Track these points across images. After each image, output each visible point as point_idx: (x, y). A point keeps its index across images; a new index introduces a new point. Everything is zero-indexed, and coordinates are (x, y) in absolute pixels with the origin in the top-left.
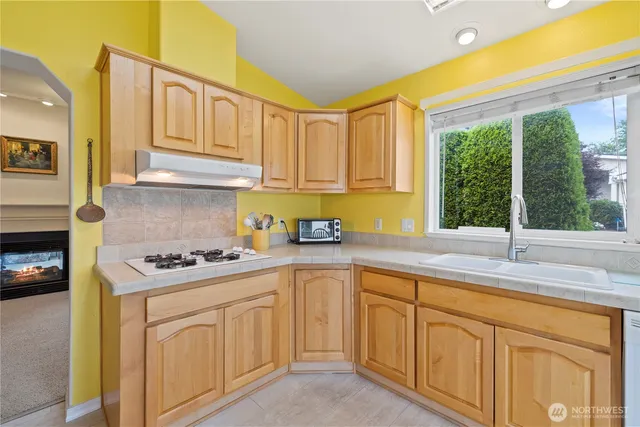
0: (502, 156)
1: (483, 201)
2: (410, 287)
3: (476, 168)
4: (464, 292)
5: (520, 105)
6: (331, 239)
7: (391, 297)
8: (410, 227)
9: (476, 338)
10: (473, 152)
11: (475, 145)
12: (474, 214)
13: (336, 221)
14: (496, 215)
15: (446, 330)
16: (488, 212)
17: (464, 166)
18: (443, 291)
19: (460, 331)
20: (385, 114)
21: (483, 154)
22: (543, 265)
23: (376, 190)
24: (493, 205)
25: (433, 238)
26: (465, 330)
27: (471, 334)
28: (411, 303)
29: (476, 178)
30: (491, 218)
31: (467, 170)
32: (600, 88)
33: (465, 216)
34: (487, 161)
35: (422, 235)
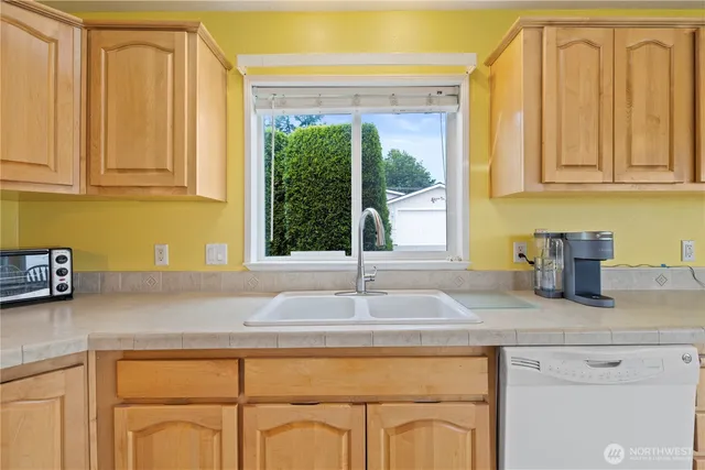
0: (325, 169)
1: (307, 219)
2: (229, 372)
3: (299, 180)
4: (322, 362)
5: (363, 100)
6: (45, 292)
7: (188, 402)
8: (220, 257)
9: (340, 431)
10: (295, 160)
11: (297, 152)
12: (297, 234)
13: (56, 254)
14: (319, 235)
15: (295, 433)
16: (312, 232)
17: (286, 176)
18: (288, 366)
19: (317, 429)
20: (173, 51)
21: (307, 165)
22: (392, 294)
23: (154, 192)
24: (317, 224)
25: (258, 272)
26: (324, 425)
27: (333, 428)
28: (230, 402)
29: (298, 191)
30: (315, 239)
31: (289, 181)
32: (430, 100)
33: (287, 237)
34: (310, 172)
35: (239, 269)
